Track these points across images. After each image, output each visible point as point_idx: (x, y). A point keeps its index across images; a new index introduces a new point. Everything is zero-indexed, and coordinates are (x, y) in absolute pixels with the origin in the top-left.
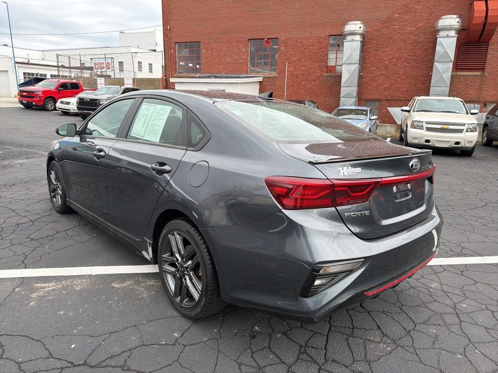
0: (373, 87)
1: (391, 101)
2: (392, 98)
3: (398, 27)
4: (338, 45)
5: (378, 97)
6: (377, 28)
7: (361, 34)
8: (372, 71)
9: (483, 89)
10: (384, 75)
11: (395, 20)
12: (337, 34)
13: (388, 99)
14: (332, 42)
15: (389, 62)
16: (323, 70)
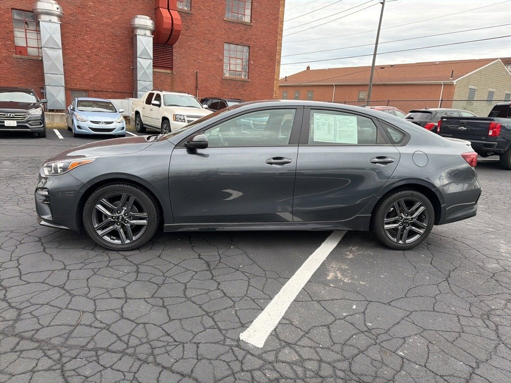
0: (77, 76)
1: (99, 93)
2: (99, 89)
3: (94, 16)
4: (26, 23)
5: (84, 87)
6: (72, 12)
7: (58, 16)
8: (73, 58)
9: (174, 85)
10: (87, 64)
11: (90, 8)
12: (23, 9)
13: (95, 89)
14: (16, 17)
15: (91, 51)
16: (12, 50)
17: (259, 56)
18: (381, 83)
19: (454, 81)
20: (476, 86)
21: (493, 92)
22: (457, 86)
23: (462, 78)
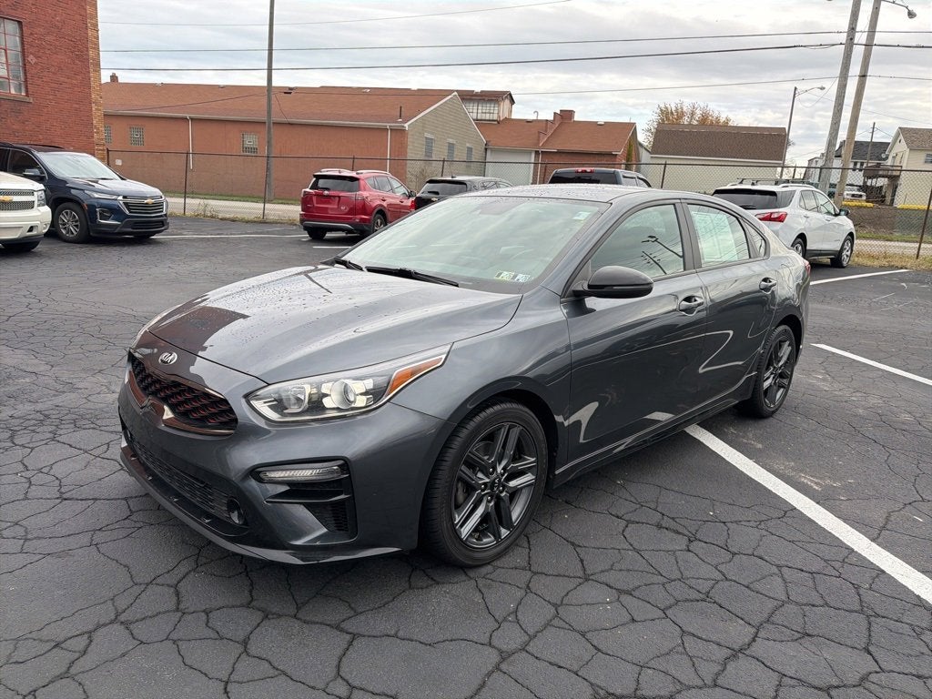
17: (48, 47)
18: (284, 120)
19: (406, 125)
20: (432, 133)
21: (453, 144)
22: (410, 133)
23: (415, 119)
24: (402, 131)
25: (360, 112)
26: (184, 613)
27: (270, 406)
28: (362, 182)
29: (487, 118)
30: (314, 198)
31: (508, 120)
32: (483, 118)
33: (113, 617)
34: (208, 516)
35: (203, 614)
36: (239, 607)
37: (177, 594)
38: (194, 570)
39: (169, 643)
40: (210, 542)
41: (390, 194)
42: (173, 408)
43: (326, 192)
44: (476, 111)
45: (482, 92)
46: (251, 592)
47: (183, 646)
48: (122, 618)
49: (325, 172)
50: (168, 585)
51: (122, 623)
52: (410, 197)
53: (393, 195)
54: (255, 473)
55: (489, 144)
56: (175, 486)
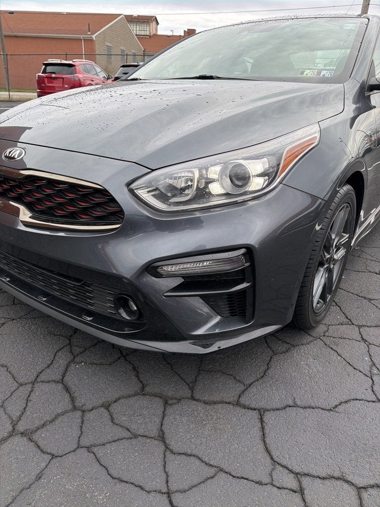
18: (12, 34)
19: (94, 36)
20: (110, 43)
21: (124, 50)
22: (96, 42)
23: (99, 32)
24: (91, 40)
25: (62, 28)
26: (83, 412)
27: (154, 196)
28: (77, 67)
29: (143, 34)
30: (46, 80)
31: (156, 35)
32: (140, 34)
33: (10, 428)
34: (90, 313)
35: (102, 409)
36: (134, 395)
37: (67, 389)
38: (73, 361)
39: (83, 452)
40: (76, 330)
41: (96, 76)
42: (30, 206)
43: (53, 75)
44: (136, 29)
45: (138, 16)
46: (138, 377)
47: (100, 452)
48: (21, 427)
49: (50, 61)
50: (54, 381)
51: (22, 433)
52: (108, 79)
53: (98, 77)
54: (152, 268)
55: (146, 51)
56: (39, 285)
